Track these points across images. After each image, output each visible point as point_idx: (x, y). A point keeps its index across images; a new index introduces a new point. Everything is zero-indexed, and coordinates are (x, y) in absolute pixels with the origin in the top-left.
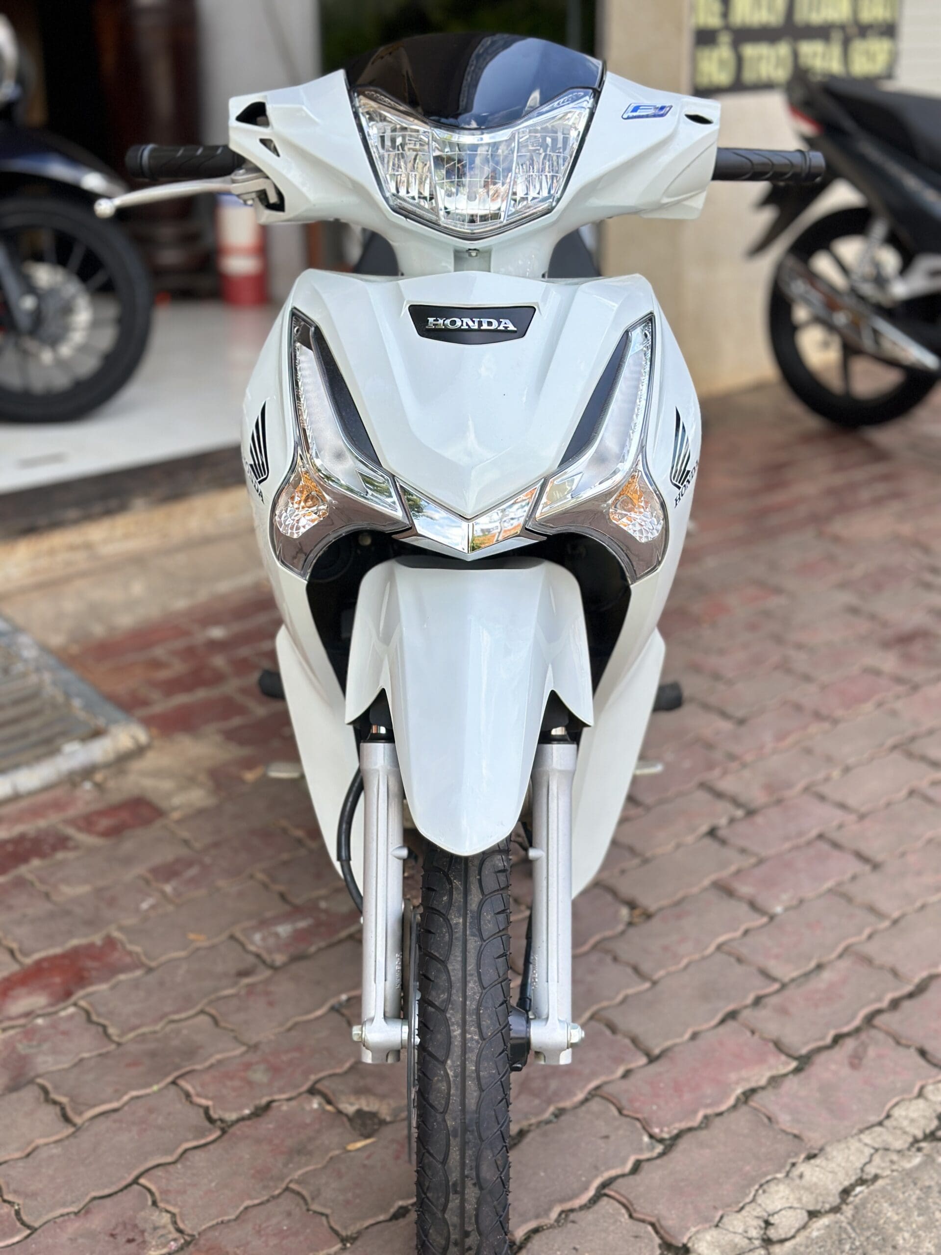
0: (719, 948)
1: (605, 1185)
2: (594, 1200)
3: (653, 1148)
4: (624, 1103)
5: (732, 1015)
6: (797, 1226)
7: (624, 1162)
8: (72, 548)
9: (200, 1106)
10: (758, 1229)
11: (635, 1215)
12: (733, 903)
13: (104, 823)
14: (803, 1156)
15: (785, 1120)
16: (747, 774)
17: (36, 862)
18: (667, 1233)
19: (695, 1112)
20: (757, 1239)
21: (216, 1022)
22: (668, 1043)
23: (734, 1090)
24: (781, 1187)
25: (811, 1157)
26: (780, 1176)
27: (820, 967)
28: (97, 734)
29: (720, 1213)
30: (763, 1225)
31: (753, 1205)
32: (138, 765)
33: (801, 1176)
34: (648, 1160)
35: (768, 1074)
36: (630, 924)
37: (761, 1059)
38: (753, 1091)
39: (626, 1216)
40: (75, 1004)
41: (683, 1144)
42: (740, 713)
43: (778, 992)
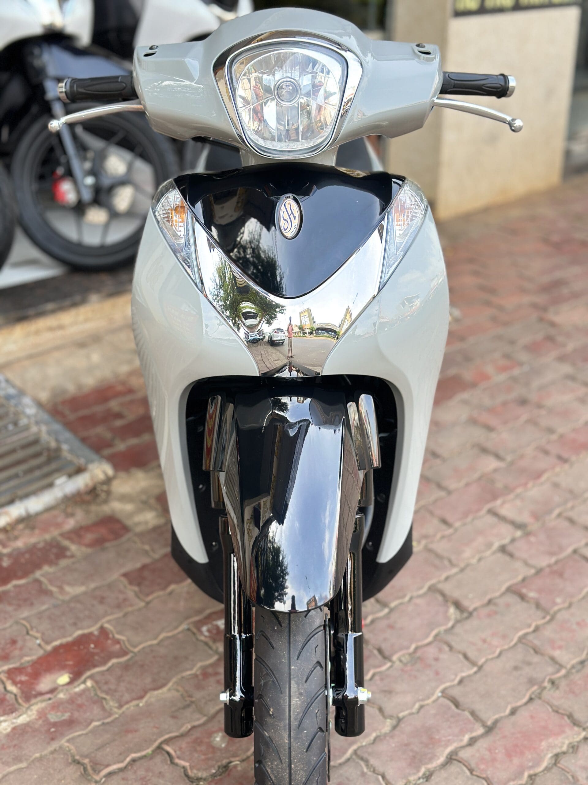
0: (521, 640)
4: (473, 765)
8: (51, 329)
9: (180, 766)
12: (525, 604)
13: (89, 537)
15: (582, 778)
17: (46, 568)
19: (523, 773)
22: (496, 716)
23: (546, 755)
35: (567, 743)
36: (458, 620)
37: (561, 730)
38: (559, 755)
40: (84, 683)
42: (508, 457)
43: (565, 676)
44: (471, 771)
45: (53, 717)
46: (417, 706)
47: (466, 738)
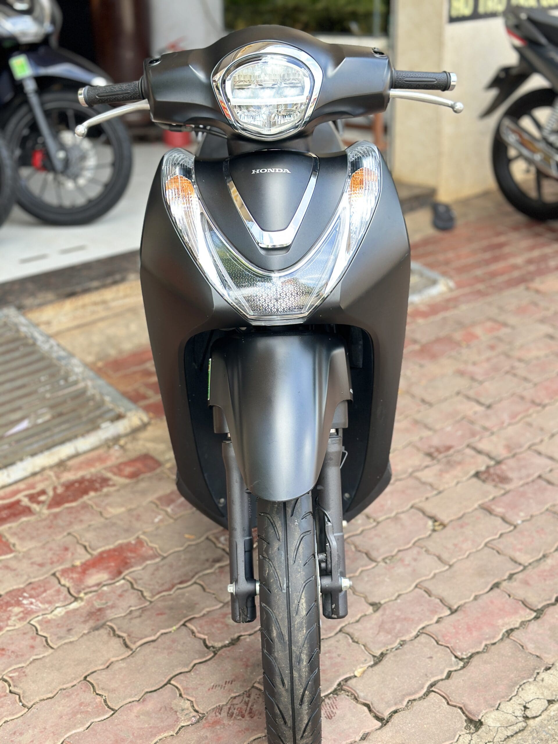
0: (486, 545)
1: (432, 685)
2: (427, 694)
3: (458, 664)
4: (440, 638)
5: (497, 585)
6: (542, 709)
7: (442, 673)
8: (95, 304)
9: (200, 639)
10: (520, 711)
11: (450, 703)
12: (493, 517)
13: (128, 470)
14: (543, 669)
15: (531, 647)
16: (494, 438)
17: (92, 494)
18: (470, 713)
19: (481, 643)
20: (520, 717)
21: (204, 589)
22: (462, 602)
23: (501, 630)
24: (532, 687)
25: (548, 669)
26: (531, 680)
27: (544, 556)
28: (119, 417)
29: (499, 702)
30: (523, 709)
31: (517, 697)
32: (143, 435)
33: (543, 680)
34: (456, 671)
35: (520, 621)
36: (434, 530)
37: (516, 612)
38: (512, 630)
39: (446, 703)
40: (124, 578)
41: (475, 661)
42: (488, 402)
43: (522, 571)
44: (438, 642)
45: (98, 604)
47: (435, 618)
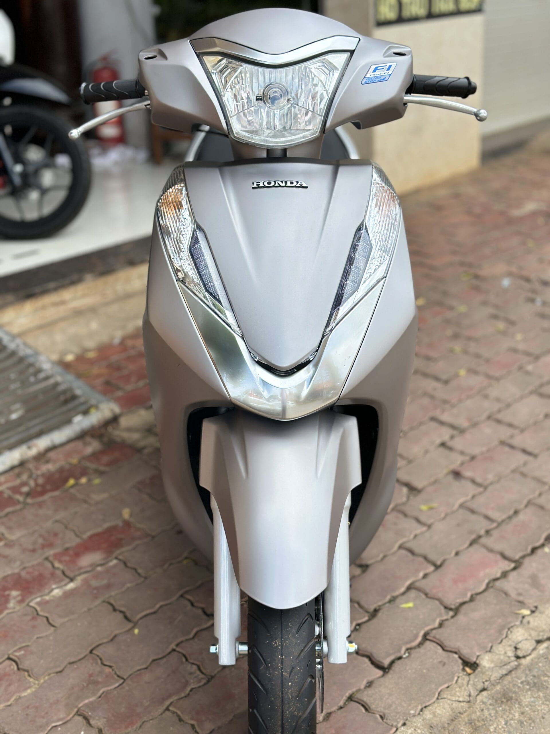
0: (460, 506)
1: (426, 634)
2: (422, 642)
3: (448, 614)
4: (428, 591)
5: (475, 541)
6: (531, 648)
7: (434, 622)
8: (55, 304)
10: (512, 651)
11: (446, 649)
12: (462, 481)
13: (106, 459)
15: (514, 594)
18: (465, 657)
19: (466, 593)
20: (512, 657)
22: (444, 558)
23: (484, 580)
24: (519, 629)
25: (533, 612)
26: (517, 623)
27: (516, 512)
29: (490, 645)
30: (514, 649)
31: (507, 639)
33: (529, 623)
34: (447, 620)
35: (500, 571)
36: (409, 496)
37: (495, 563)
38: (494, 580)
39: (440, 650)
40: (116, 558)
41: (463, 610)
44: (426, 594)
45: (94, 583)
46: (381, 556)
47: (421, 574)
